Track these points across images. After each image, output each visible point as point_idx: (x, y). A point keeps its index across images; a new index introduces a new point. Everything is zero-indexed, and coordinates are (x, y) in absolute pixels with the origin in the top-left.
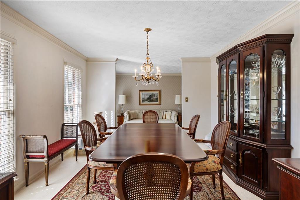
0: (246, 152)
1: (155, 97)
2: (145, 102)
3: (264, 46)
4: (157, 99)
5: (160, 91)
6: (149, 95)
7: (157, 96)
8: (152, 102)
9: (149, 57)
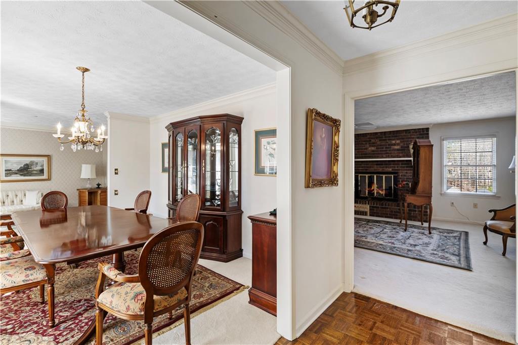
0: (207, 223)
1: (39, 168)
2: (12, 175)
3: (224, 124)
4: (42, 171)
5: (48, 157)
6: (24, 164)
7: (42, 166)
8: (30, 175)
9: (84, 109)
